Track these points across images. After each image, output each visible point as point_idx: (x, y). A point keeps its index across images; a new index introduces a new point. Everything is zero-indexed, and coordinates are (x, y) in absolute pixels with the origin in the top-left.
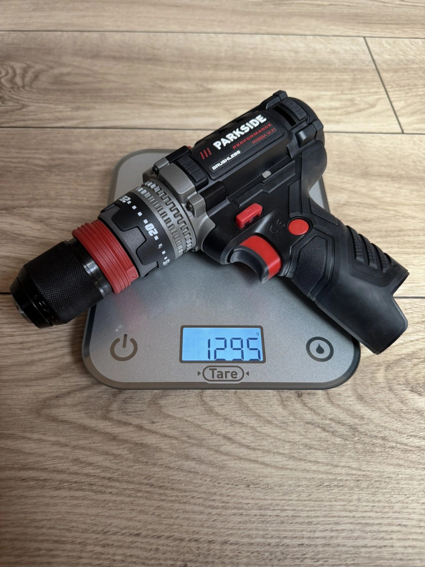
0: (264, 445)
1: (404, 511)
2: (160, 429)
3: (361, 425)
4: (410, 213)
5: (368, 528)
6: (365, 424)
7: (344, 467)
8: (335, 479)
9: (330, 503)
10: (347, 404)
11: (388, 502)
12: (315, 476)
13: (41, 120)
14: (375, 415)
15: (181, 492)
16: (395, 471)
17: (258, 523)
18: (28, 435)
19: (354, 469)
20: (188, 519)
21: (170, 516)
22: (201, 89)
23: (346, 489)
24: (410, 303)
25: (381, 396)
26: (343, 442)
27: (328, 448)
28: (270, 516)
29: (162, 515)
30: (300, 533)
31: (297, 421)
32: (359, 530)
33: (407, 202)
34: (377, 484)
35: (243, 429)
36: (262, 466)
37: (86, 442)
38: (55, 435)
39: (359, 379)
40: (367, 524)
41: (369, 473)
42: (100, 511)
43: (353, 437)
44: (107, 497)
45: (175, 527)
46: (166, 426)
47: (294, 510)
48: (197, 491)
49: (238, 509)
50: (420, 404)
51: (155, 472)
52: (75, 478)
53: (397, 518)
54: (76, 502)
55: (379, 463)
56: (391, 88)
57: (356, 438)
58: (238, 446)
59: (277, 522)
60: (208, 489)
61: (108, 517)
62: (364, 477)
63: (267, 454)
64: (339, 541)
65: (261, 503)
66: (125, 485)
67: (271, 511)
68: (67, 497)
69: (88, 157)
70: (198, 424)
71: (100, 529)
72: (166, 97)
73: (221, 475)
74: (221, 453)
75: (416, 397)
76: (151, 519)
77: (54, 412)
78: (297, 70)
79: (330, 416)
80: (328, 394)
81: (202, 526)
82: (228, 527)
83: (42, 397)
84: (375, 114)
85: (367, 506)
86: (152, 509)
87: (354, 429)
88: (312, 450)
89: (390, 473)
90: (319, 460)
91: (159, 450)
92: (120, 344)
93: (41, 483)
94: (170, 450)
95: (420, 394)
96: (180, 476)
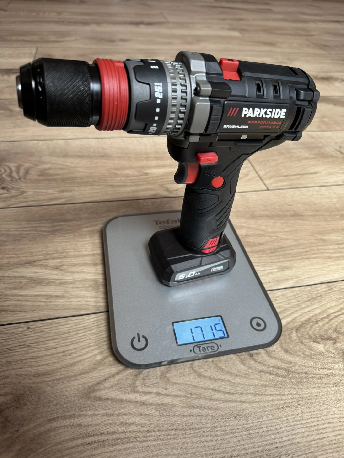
0: (239, 390)
1: (329, 414)
2: (172, 392)
3: (291, 367)
4: (284, 237)
5: (312, 429)
6: (293, 366)
7: (288, 394)
8: (285, 403)
9: (286, 418)
10: (280, 356)
12: (273, 403)
14: (297, 360)
15: (196, 430)
16: (317, 391)
17: (248, 440)
18: (84, 413)
19: (294, 394)
20: (204, 446)
21: (193, 447)
22: (141, 173)
23: (293, 408)
24: (299, 290)
25: (298, 348)
26: (284, 379)
27: (276, 385)
28: (254, 433)
29: (187, 448)
30: (274, 440)
31: (254, 371)
32: (307, 431)
33: (282, 230)
34: (310, 401)
35: (223, 383)
36: (241, 403)
37: (126, 410)
38: (103, 409)
40: (310, 426)
41: (304, 395)
42: (147, 454)
43: (289, 375)
44: (149, 443)
45: (197, 453)
46: (175, 390)
47: (267, 427)
48: (205, 428)
49: (233, 433)
50: (321, 349)
51: (176, 420)
52: (124, 435)
53: (327, 419)
54: (129, 451)
55: (308, 388)
57: (291, 376)
58: (223, 394)
59: (259, 436)
60: (212, 424)
62: (301, 398)
63: (241, 395)
64: (298, 440)
65: (246, 426)
66: (158, 433)
67: (253, 431)
68: (121, 449)
70: (195, 384)
72: (120, 180)
73: (217, 414)
74: (214, 400)
75: (317, 345)
76: (181, 451)
77: (98, 394)
79: (272, 365)
81: (214, 449)
82: (230, 446)
83: (87, 385)
84: (249, 180)
85: (307, 415)
86: (180, 445)
87: (287, 370)
88: (267, 388)
89: (315, 393)
90: (273, 393)
91: (174, 406)
92: (136, 340)
93: (101, 443)
94: (181, 404)
95: (319, 343)
96: (192, 420)
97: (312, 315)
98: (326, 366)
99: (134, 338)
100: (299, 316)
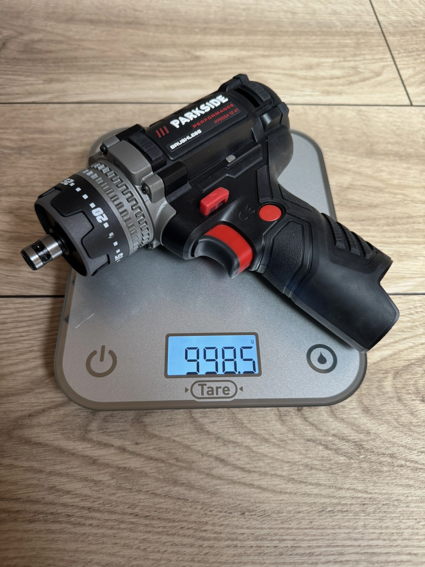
0: (261, 467)
1: (415, 538)
2: (145, 450)
3: (367, 441)
4: (420, 197)
5: (375, 559)
6: (371, 440)
7: (348, 489)
8: (339, 504)
9: (333, 531)
10: (352, 418)
11: (397, 528)
12: (316, 500)
13: (9, 94)
14: (382, 429)
15: (169, 522)
16: (404, 493)
17: (255, 556)
19: (360, 491)
20: (177, 553)
21: (157, 550)
22: (188, 56)
23: (351, 514)
24: (420, 301)
25: (389, 407)
26: (348, 461)
27: (331, 469)
28: (268, 547)
29: (149, 549)
31: (297, 438)
32: (365, 561)
33: (417, 185)
34: (385, 508)
35: (237, 449)
36: (259, 491)
37: (63, 466)
38: (28, 459)
39: (365, 389)
40: (373, 553)
41: (377, 496)
42: (80, 546)
43: (359, 455)
44: (86, 530)
45: (162, 562)
46: (151, 448)
47: (294, 540)
48: (186, 521)
49: (232, 540)
51: (140, 499)
52: (52, 509)
53: (407, 546)
54: (53, 536)
55: (387, 483)
56: (398, 54)
57: (362, 456)
58: (232, 469)
59: (275, 554)
60: (199, 518)
61: (89, 552)
62: (371, 500)
63: (264, 477)
65: (258, 532)
66: (107, 516)
67: (268, 542)
68: (42, 531)
69: (63, 137)
70: (187, 444)
72: (149, 66)
73: (213, 501)
74: (213, 476)
76: (136, 553)
77: (27, 433)
78: (294, 33)
79: (333, 432)
81: (193, 560)
82: (221, 561)
83: (13, 416)
84: (380, 84)
85: (373, 533)
86: (137, 542)
87: (359, 446)
88: (314, 471)
89: (399, 495)
90: (321, 482)
92: (97, 357)
93: (13, 515)
94: (156, 475)
96: (168, 504)
99: (95, 353)
100: (406, 349)
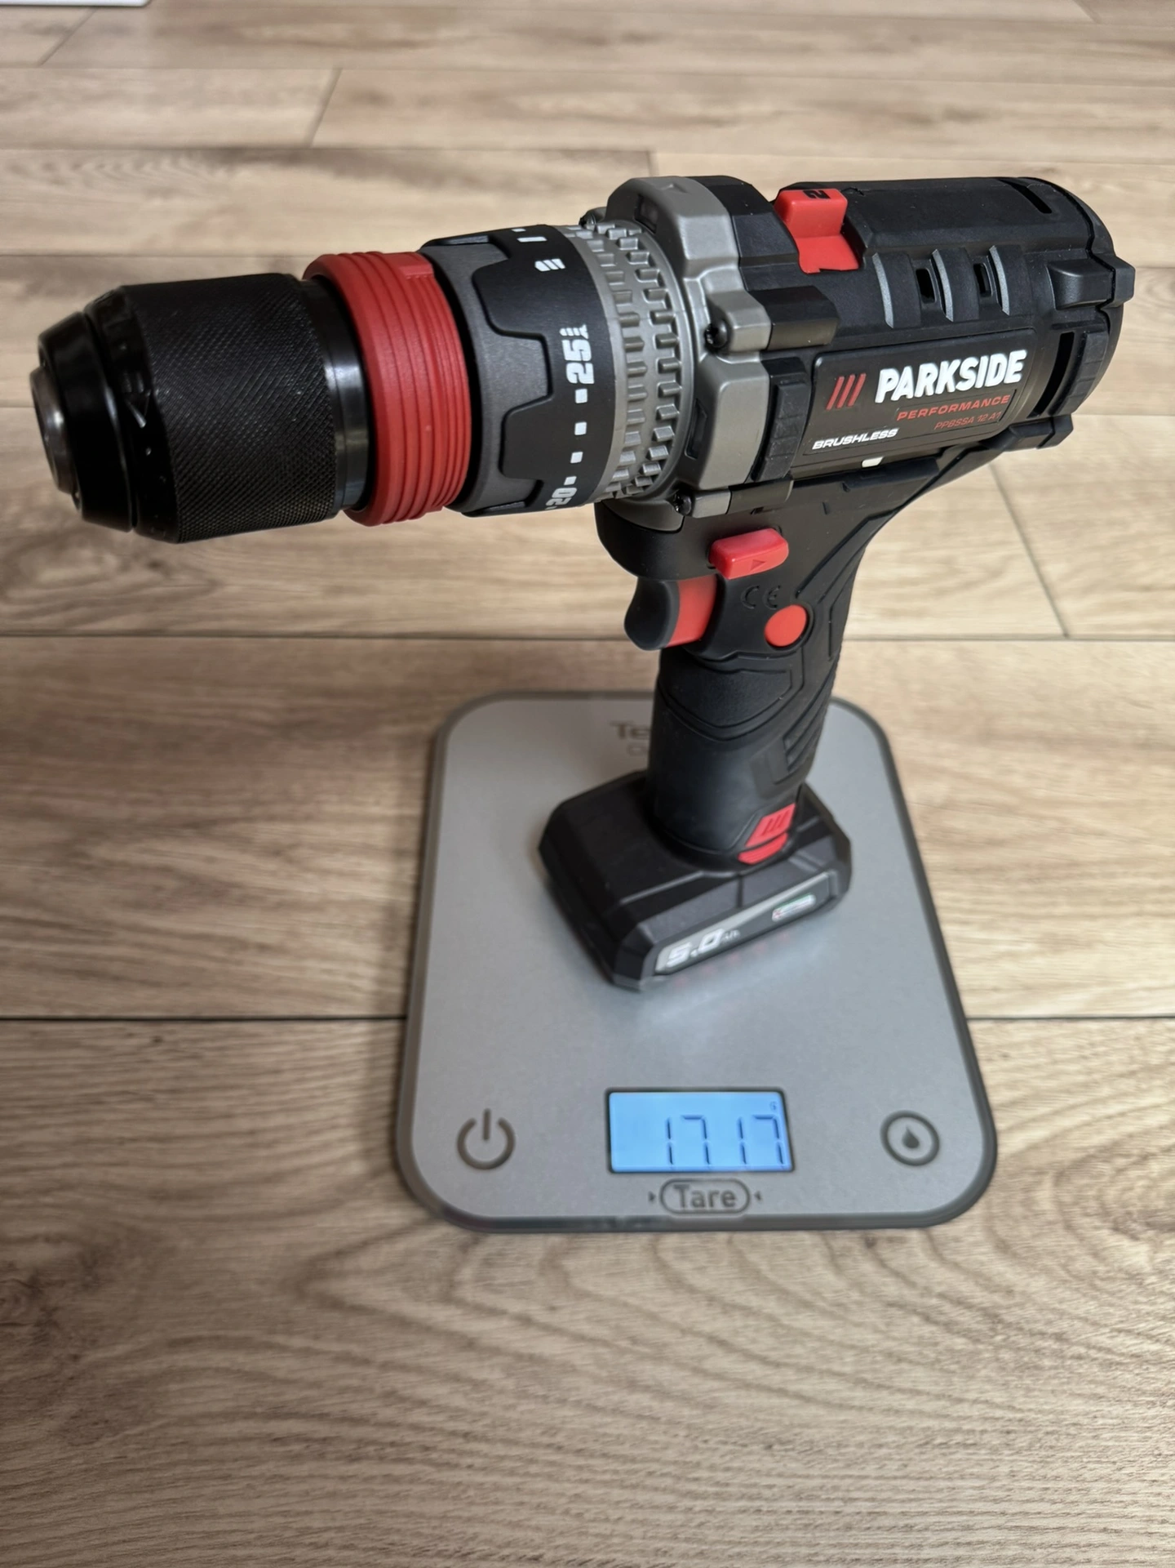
0: (799, 1356)
1: (1114, 1500)
2: (570, 1322)
3: (1008, 1307)
5: (1037, 1539)
6: (1016, 1305)
7: (975, 1401)
8: (958, 1431)
9: (949, 1484)
10: (975, 1261)
11: (1076, 1479)
12: (912, 1423)
14: (1038, 1285)
15: (624, 1462)
16: (1087, 1410)
17: (796, 1530)
18: (280, 1339)
19: (998, 1406)
20: (643, 1522)
21: (603, 1517)
23: (983, 1452)
24: (1102, 1032)
25: (1048, 1242)
26: (971, 1347)
28: (822, 1513)
29: (587, 1515)
30: (889, 1551)
31: (868, 1300)
32: (1016, 1542)
33: (1087, 799)
35: (751, 1322)
36: (796, 1402)
37: (410, 1353)
38: (340, 1338)
41: (1033, 1415)
42: (451, 1508)
43: (991, 1334)
44: (462, 1476)
45: (616, 1540)
46: (582, 1316)
47: (873, 1500)
48: (657, 1460)
49: (751, 1498)
50: (1136, 1259)
51: (565, 1417)
52: (391, 1435)
53: (1099, 1516)
54: (396, 1488)
55: (1053, 1391)
56: (1036, 533)
57: (999, 1338)
58: (742, 1359)
59: (836, 1527)
60: (682, 1454)
61: (469, 1520)
62: (1022, 1423)
63: (805, 1376)
65: (800, 1484)
66: (500, 1450)
67: (822, 1503)
68: (375, 1477)
69: (370, 705)
70: (652, 1310)
71: (453, 1547)
72: (534, 563)
73: (708, 1422)
74: (706, 1374)
75: (1125, 1242)
76: (562, 1523)
77: (335, 1287)
79: (939, 1289)
80: (931, 1239)
81: (675, 1538)
82: (732, 1539)
83: (305, 1254)
84: (1000, 594)
85: (1030, 1489)
86: (563, 1500)
87: (992, 1317)
88: (904, 1366)
89: (1077, 1415)
90: (921, 1387)
91: (569, 1369)
92: (477, 1132)
93: (316, 1446)
94: (592, 1369)
95: (1134, 1237)
96: (618, 1426)
97: (1130, 1129)
98: (1142, 1326)
99: (470, 1125)
100: (1078, 1127)
